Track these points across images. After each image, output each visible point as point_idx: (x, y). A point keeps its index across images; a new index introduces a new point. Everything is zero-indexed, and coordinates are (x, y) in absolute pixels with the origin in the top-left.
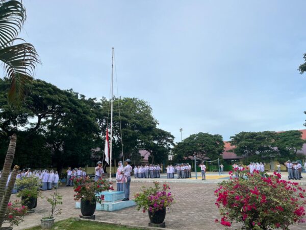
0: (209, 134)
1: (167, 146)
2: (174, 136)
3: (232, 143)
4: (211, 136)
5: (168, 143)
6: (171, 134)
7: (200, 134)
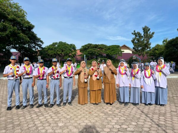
0: (67, 43)
1: (36, 49)
2: (43, 42)
3: (81, 50)
4: (68, 45)
5: (37, 47)
6: (41, 40)
7: (61, 43)
